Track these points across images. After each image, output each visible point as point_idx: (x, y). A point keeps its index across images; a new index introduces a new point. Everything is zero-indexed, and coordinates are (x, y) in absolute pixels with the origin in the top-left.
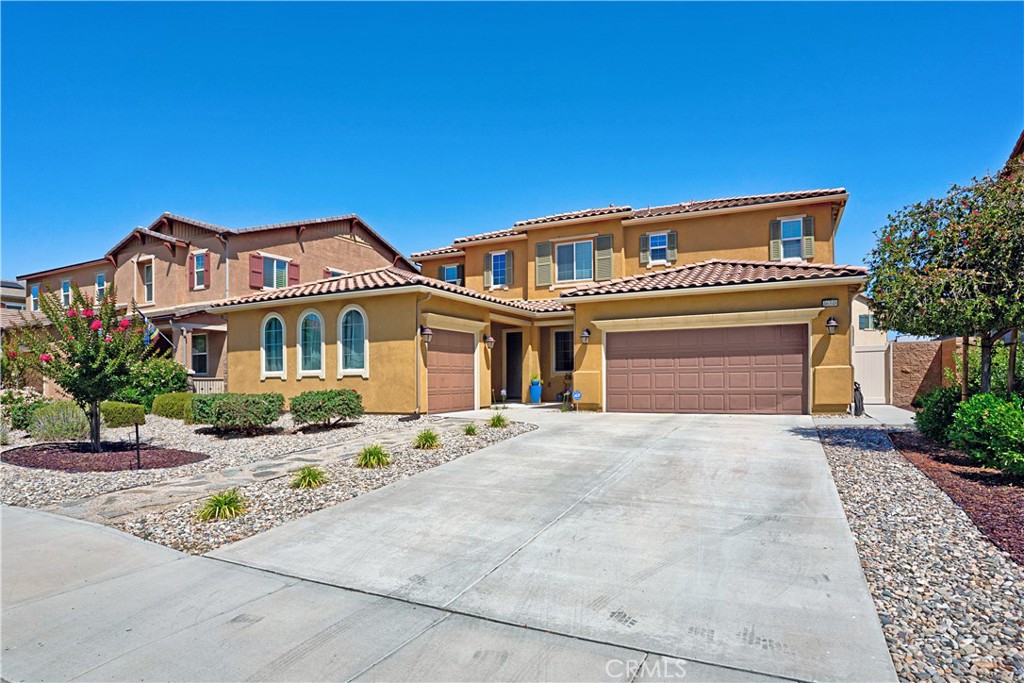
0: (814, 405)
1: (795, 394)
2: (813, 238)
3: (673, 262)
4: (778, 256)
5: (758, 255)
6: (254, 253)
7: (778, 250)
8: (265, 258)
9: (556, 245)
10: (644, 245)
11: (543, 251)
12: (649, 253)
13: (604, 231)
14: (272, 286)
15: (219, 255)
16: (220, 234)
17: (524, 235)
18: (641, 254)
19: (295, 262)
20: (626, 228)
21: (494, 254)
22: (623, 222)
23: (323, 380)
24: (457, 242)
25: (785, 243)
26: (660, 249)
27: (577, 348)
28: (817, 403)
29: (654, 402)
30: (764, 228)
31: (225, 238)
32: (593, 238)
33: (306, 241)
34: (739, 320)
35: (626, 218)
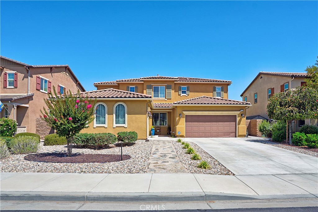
0: (238, 135)
1: (234, 132)
2: (223, 92)
3: (188, 95)
4: (215, 96)
5: (210, 95)
6: (38, 75)
7: (215, 95)
8: (41, 78)
9: (153, 86)
10: (180, 89)
11: (149, 87)
12: (181, 91)
13: (169, 84)
14: (43, 90)
15: (24, 75)
16: (26, 67)
17: (143, 82)
18: (179, 91)
19: (50, 81)
20: (175, 84)
21: (130, 86)
22: (175, 82)
23: (106, 128)
24: (117, 81)
25: (217, 93)
26: (184, 91)
27: (177, 118)
28: (239, 134)
29: (199, 134)
30: (212, 89)
31: (28, 68)
32: (166, 86)
33: (53, 73)
34: (222, 113)
35: (176, 81)
